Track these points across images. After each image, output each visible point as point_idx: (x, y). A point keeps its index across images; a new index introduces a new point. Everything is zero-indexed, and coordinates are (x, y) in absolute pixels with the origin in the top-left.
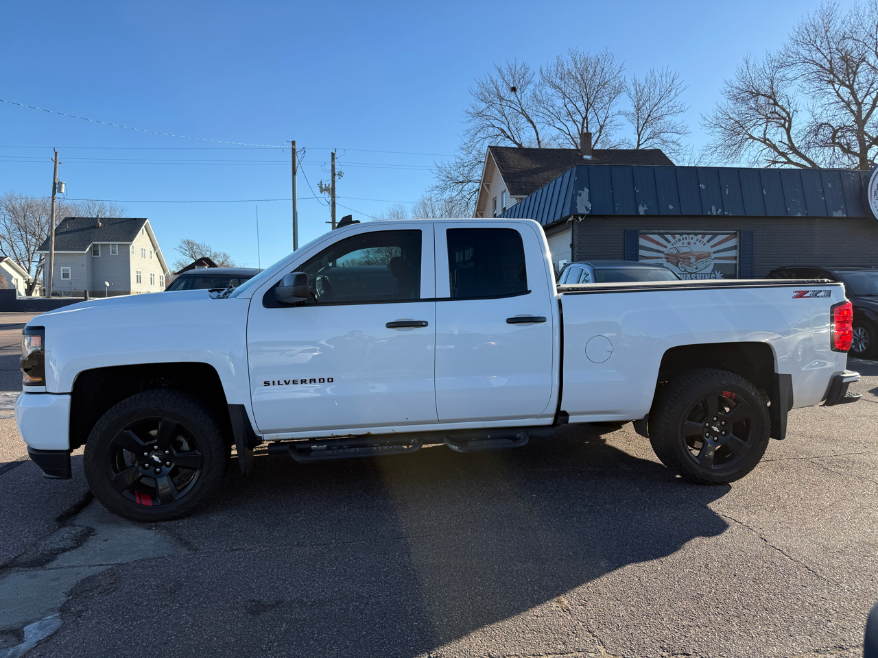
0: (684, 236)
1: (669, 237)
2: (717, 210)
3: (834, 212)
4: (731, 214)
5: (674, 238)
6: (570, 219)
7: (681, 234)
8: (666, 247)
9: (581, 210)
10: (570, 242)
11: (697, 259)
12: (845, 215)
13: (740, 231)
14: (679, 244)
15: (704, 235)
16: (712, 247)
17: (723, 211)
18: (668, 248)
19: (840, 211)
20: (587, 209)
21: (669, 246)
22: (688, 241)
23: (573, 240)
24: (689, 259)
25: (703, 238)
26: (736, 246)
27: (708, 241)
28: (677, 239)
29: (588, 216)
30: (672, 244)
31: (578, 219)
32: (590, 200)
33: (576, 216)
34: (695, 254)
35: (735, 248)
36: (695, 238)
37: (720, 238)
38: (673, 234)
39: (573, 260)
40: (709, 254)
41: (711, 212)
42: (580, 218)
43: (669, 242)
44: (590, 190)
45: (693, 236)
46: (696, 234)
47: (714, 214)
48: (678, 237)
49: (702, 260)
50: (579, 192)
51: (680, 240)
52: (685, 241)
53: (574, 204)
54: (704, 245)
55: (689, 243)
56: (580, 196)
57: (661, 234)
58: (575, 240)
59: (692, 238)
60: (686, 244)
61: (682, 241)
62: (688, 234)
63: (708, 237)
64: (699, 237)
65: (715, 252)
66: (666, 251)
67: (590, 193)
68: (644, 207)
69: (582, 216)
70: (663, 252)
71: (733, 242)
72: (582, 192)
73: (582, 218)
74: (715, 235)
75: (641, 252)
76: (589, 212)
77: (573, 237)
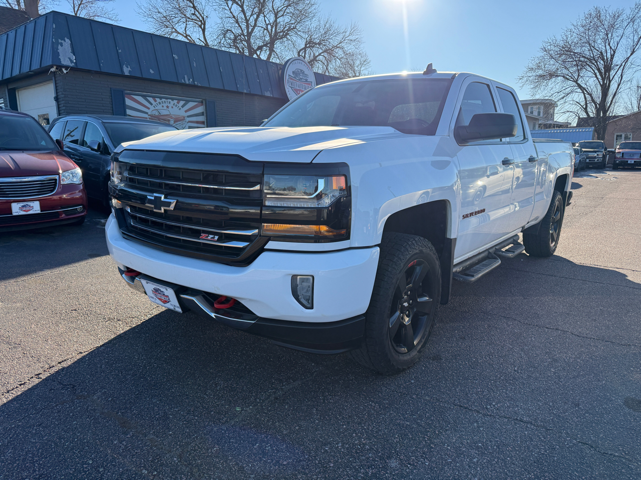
0: (163, 100)
1: (151, 99)
2: (189, 80)
3: (265, 92)
4: (199, 85)
5: (156, 101)
6: (53, 70)
7: (161, 98)
8: (149, 108)
9: (65, 61)
10: (54, 95)
11: (175, 122)
12: (272, 96)
13: (205, 100)
14: (159, 107)
15: (179, 100)
16: (186, 111)
17: (194, 81)
18: (151, 110)
19: (268, 92)
20: (72, 61)
21: (152, 108)
22: (166, 104)
23: (57, 93)
24: (169, 120)
25: (178, 103)
26: (203, 113)
27: (183, 106)
28: (157, 102)
29: (72, 69)
30: (154, 106)
31: (61, 70)
32: (73, 52)
33: (60, 67)
34: (173, 116)
35: (202, 114)
36: (172, 102)
37: (191, 104)
38: (154, 97)
39: (59, 114)
40: (184, 117)
41: (185, 80)
42: (63, 69)
43: (151, 104)
44: (71, 41)
45: (170, 100)
46: (173, 99)
47: (187, 83)
48: (158, 100)
49: (179, 123)
50: (60, 41)
51: (160, 103)
52: (165, 105)
53: (56, 54)
54: (180, 109)
55: (168, 107)
56: (62, 46)
57: (144, 97)
58: (60, 93)
59: (170, 103)
60: (165, 108)
61: (162, 105)
62: (167, 98)
63: (182, 103)
64: (175, 101)
65: (188, 117)
66: (149, 112)
67: (72, 44)
68: (128, 67)
69: (67, 67)
70: (147, 113)
71: (200, 109)
72: (63, 41)
73: (66, 69)
74: (187, 102)
75: (129, 112)
76: (73, 64)
77: (56, 90)
